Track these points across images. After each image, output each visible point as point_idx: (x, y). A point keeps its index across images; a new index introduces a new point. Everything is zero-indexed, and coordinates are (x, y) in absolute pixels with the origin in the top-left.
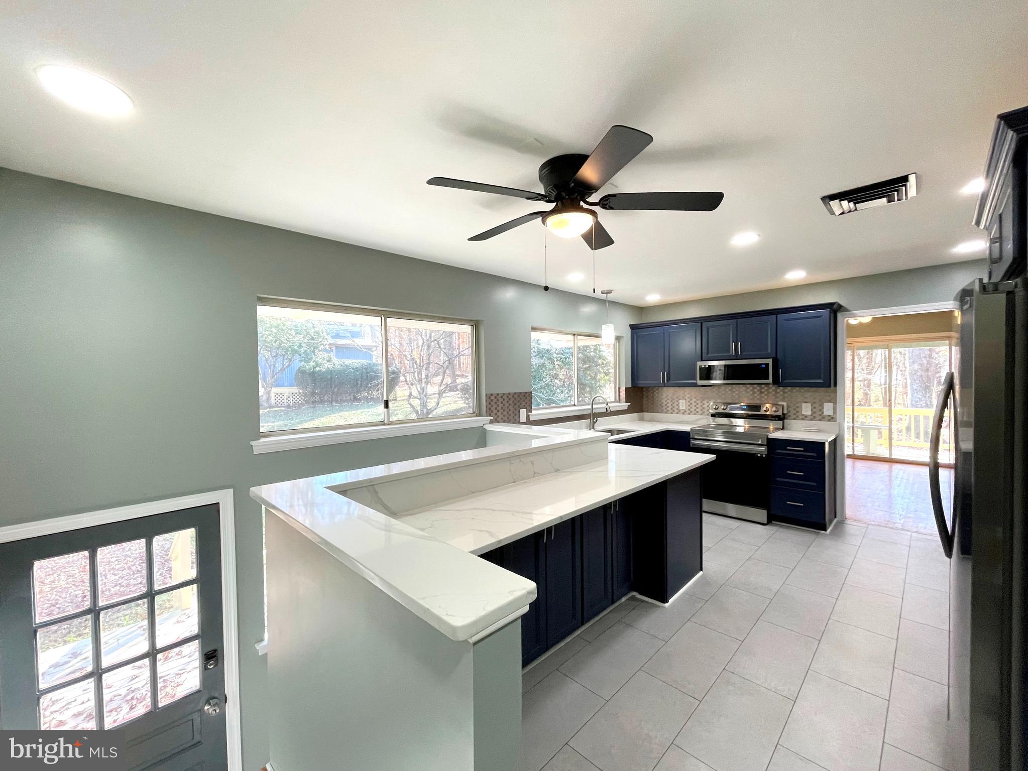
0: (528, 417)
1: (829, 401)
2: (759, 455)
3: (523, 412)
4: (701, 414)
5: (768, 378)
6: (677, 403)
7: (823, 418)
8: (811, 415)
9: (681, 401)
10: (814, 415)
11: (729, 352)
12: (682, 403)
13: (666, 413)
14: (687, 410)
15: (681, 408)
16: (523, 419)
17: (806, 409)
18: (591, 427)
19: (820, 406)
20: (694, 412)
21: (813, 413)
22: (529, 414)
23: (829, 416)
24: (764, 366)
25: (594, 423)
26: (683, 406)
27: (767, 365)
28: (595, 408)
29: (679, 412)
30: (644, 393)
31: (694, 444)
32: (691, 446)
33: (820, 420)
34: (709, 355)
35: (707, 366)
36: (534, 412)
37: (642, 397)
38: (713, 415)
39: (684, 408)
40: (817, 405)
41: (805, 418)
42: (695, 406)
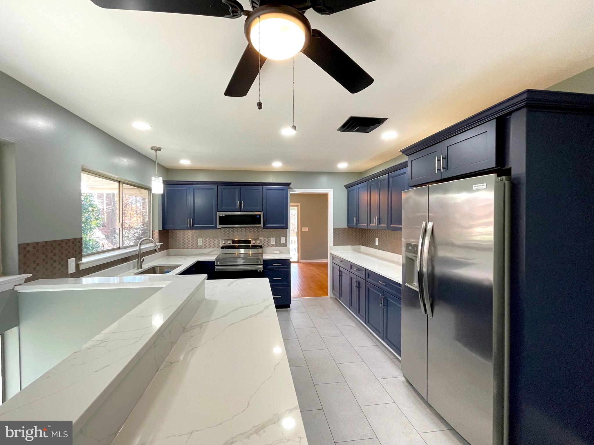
0: (78, 266)
1: (284, 236)
2: (259, 271)
3: (72, 262)
4: (214, 248)
5: (260, 224)
6: (196, 241)
7: (281, 245)
8: (275, 244)
9: (199, 240)
10: (277, 244)
11: (236, 206)
12: (200, 241)
13: (187, 248)
14: (204, 245)
15: (199, 244)
16: (72, 269)
17: (273, 241)
18: (139, 267)
19: (279, 238)
20: (208, 246)
21: (276, 242)
22: (79, 262)
23: (283, 244)
24: (258, 216)
25: (141, 262)
26: (200, 243)
27: (260, 215)
28: (143, 249)
29: (197, 247)
30: (169, 234)
31: (217, 269)
32: (216, 270)
33: (279, 247)
34: (222, 208)
35: (224, 215)
36: (85, 260)
37: (168, 237)
38: (222, 248)
39: (201, 244)
40: (278, 239)
41: (273, 246)
42: (209, 242)
